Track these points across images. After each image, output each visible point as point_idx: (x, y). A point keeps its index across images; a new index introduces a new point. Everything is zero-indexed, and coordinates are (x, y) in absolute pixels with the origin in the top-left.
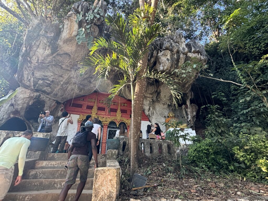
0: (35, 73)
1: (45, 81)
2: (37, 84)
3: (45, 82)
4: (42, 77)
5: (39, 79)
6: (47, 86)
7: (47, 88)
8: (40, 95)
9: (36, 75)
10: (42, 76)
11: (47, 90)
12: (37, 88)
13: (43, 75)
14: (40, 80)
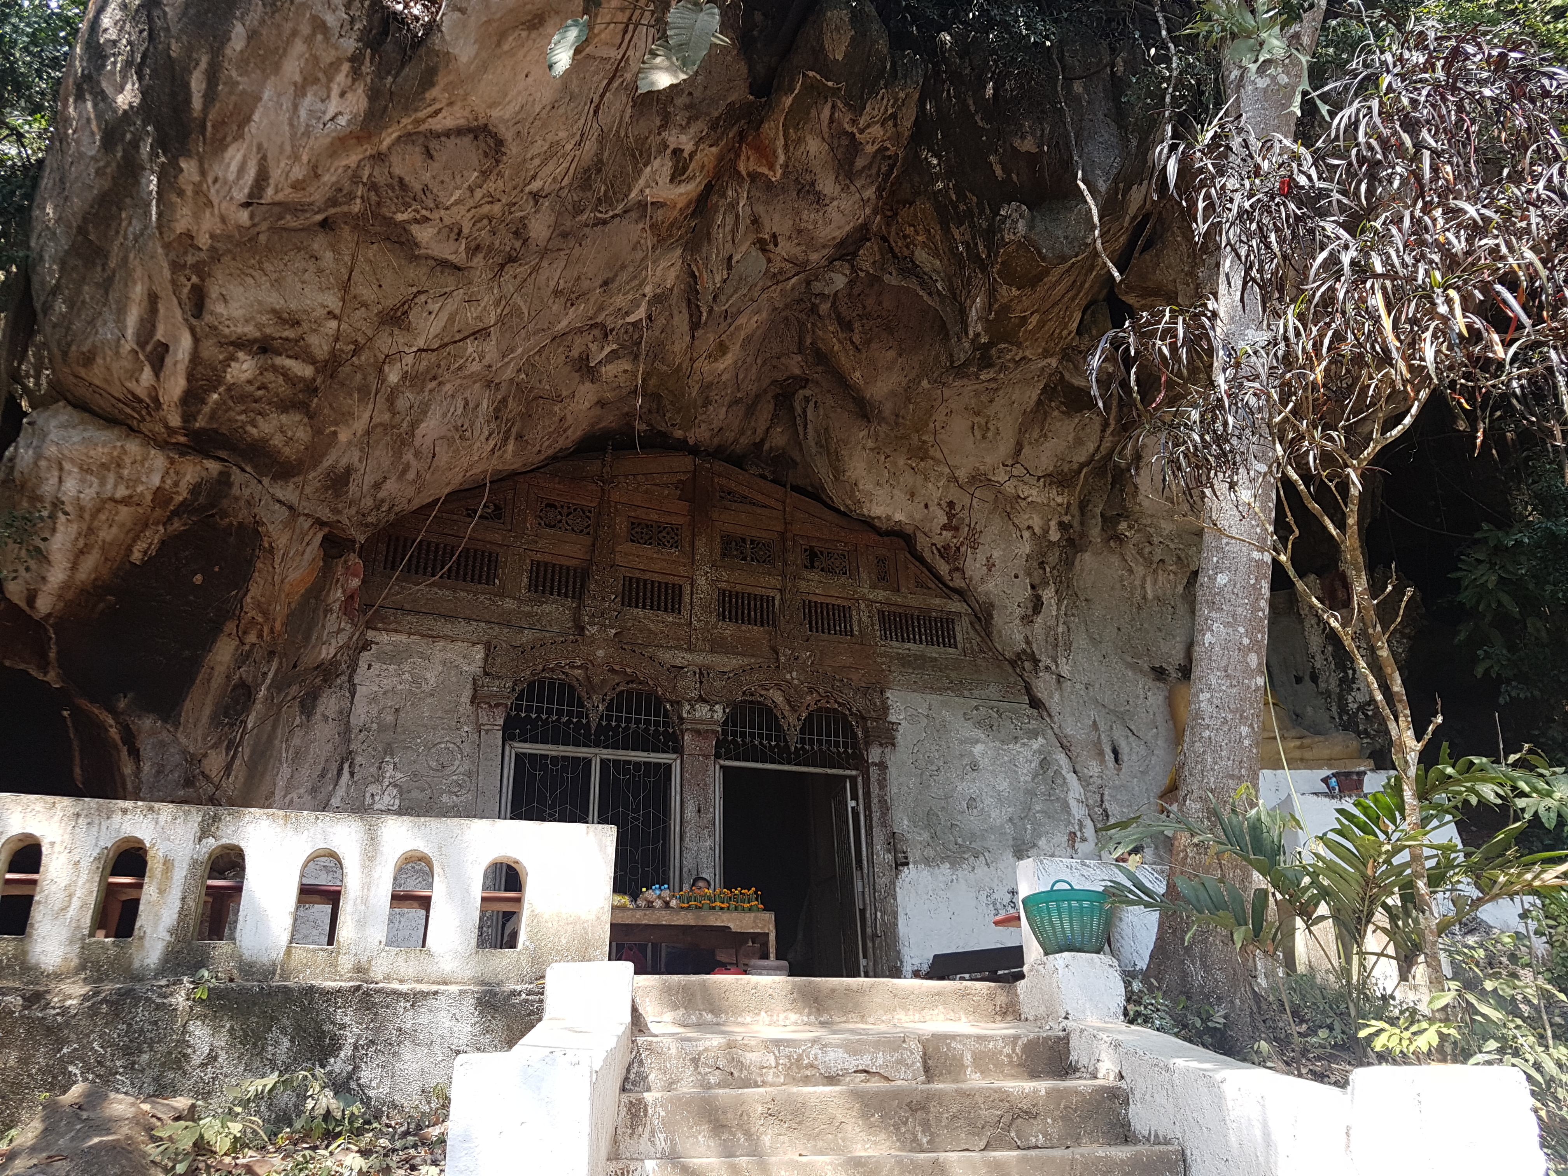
0: (214, 291)
1: (279, 361)
2: (215, 382)
3: (274, 369)
4: (259, 326)
5: (240, 343)
6: (285, 406)
7: (284, 418)
8: (224, 479)
9: (220, 309)
10: (264, 319)
11: (277, 441)
12: (213, 416)
13: (274, 311)
14: (241, 355)
